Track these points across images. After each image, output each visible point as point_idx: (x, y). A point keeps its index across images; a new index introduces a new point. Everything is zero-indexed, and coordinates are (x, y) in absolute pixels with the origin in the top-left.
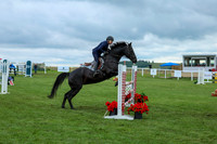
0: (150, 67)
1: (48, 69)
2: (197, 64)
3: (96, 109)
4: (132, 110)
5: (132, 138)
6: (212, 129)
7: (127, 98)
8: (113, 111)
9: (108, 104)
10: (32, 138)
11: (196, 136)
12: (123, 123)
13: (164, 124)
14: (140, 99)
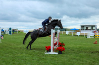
0: (66, 30)
1: (19, 32)
2: (87, 29)
3: (41, 49)
4: (57, 50)
5: (57, 63)
6: (94, 59)
7: (55, 44)
8: (49, 50)
9: (46, 47)
10: (11, 62)
11: (87, 62)
12: (53, 56)
13: (72, 56)
14: (61, 45)
